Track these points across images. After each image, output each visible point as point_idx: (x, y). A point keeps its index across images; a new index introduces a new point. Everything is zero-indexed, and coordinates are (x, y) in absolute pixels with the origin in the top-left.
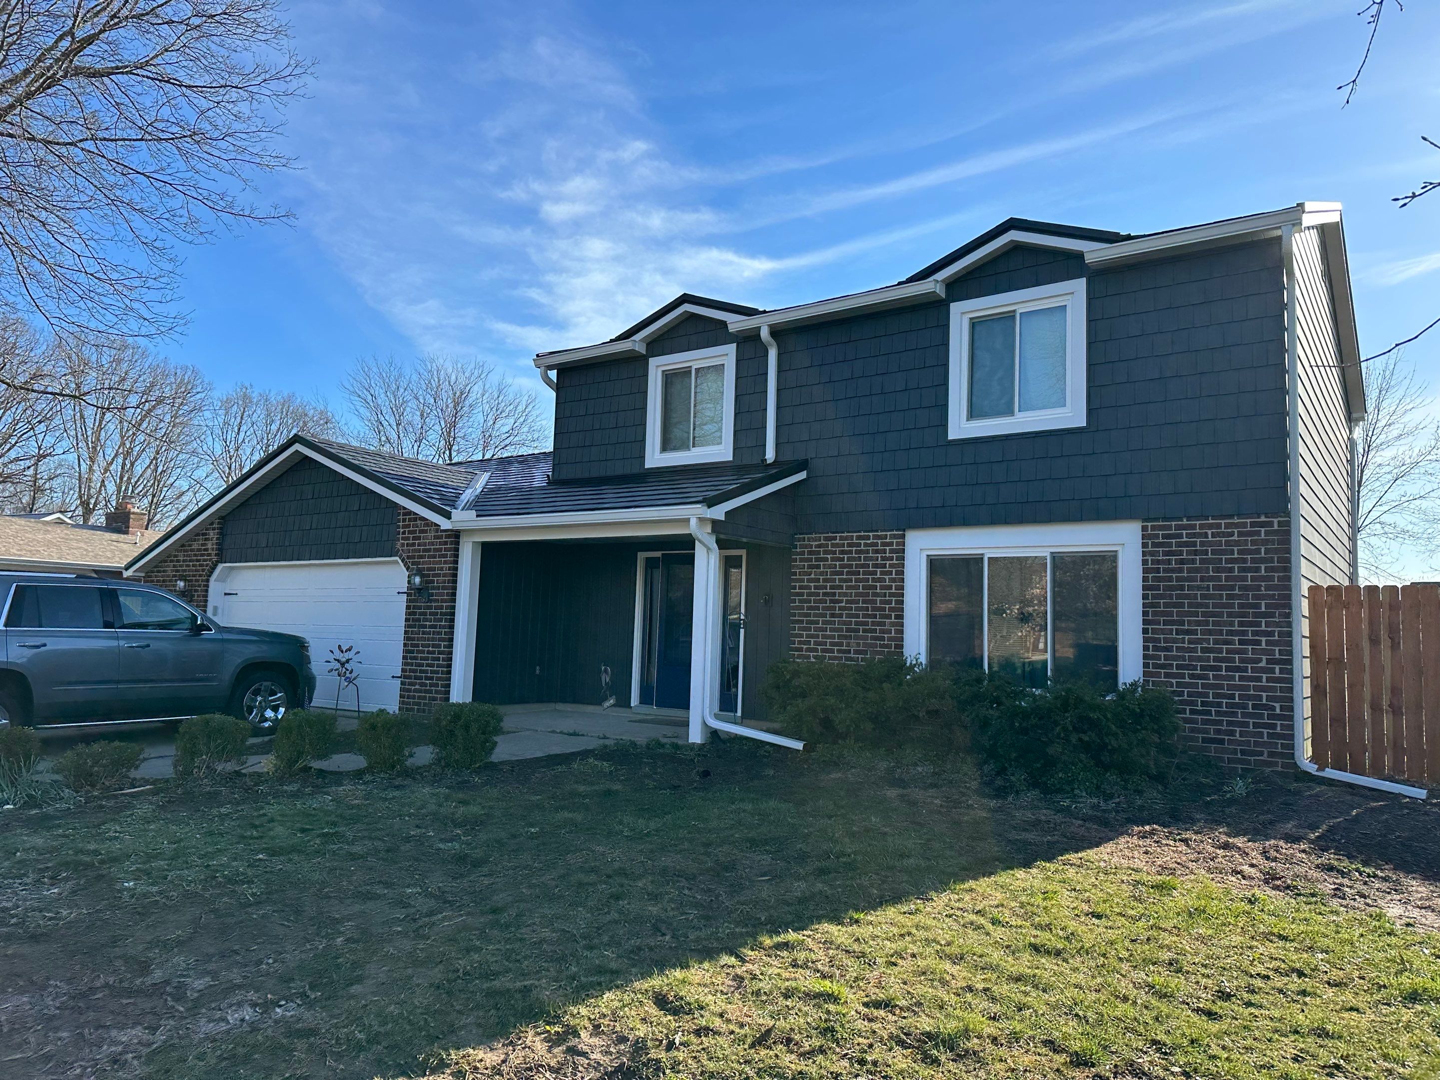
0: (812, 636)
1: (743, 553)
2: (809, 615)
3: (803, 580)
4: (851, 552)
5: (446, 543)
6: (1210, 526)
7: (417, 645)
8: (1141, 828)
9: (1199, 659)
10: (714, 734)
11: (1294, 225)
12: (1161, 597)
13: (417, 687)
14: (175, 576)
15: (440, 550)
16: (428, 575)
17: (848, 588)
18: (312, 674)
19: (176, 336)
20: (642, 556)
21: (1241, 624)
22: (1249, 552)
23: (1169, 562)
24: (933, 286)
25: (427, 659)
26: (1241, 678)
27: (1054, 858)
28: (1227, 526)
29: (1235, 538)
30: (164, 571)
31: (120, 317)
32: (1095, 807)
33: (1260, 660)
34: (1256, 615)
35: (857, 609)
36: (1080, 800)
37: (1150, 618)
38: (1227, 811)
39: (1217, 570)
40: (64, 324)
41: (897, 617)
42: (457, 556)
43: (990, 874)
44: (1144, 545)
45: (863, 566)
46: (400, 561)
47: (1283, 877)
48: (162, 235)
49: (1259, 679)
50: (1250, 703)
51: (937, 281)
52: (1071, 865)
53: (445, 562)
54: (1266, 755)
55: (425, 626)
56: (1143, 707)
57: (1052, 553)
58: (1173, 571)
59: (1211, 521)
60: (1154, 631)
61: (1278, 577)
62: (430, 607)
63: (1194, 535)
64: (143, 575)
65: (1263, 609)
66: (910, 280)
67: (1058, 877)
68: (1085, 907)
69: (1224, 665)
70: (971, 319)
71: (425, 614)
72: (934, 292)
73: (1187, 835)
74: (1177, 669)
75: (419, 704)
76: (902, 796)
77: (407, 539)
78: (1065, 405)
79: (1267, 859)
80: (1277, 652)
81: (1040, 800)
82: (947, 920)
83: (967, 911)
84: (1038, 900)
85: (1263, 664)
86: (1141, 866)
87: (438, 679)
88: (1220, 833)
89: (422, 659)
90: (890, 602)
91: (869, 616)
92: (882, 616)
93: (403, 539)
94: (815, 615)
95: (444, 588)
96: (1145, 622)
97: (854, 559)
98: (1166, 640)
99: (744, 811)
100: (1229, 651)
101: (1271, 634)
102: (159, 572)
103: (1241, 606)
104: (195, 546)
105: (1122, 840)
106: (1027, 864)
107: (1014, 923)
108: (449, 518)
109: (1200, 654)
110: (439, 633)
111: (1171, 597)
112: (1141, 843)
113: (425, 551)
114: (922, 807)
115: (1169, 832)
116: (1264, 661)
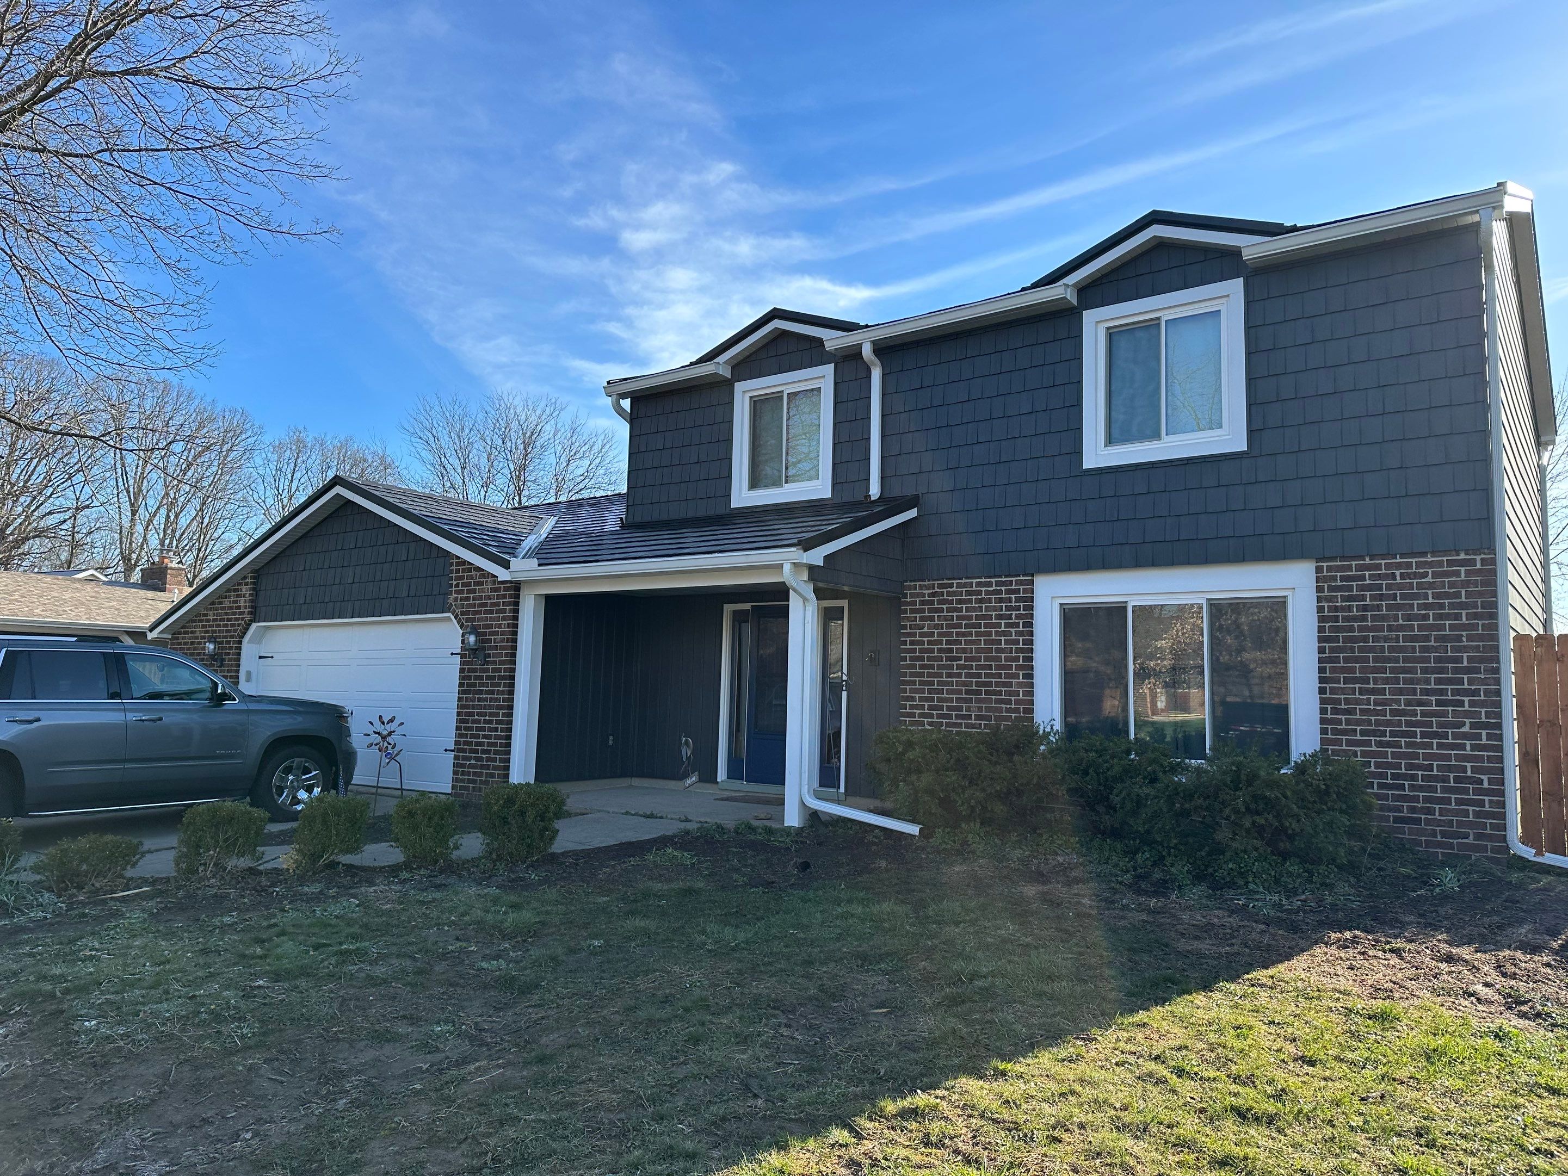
0: (927, 699)
1: (844, 603)
2: (922, 675)
3: (914, 635)
4: (970, 601)
5: (504, 597)
6: (1399, 566)
7: (472, 714)
8: (1338, 935)
9: (1388, 723)
10: (814, 816)
11: (1494, 208)
12: (1341, 650)
13: (473, 762)
14: (204, 638)
15: (498, 604)
16: (484, 634)
17: (967, 642)
18: (352, 747)
19: (205, 369)
20: (728, 608)
21: (1439, 681)
22: (1447, 595)
23: (1349, 608)
24: (1062, 291)
25: (483, 729)
26: (1440, 746)
27: (1239, 977)
28: (1419, 565)
29: (1429, 579)
30: (192, 632)
31: (142, 348)
32: (1277, 906)
33: (1464, 724)
34: (1456, 670)
35: (978, 667)
36: (1258, 897)
37: (1328, 675)
38: (1442, 911)
39: (1409, 618)
40: (81, 357)
41: (1025, 676)
42: (517, 611)
43: (1162, 1001)
44: (1319, 589)
45: (984, 617)
46: (452, 617)
47: (1530, 1000)
48: (186, 255)
49: (1463, 747)
50: (1452, 775)
51: (1067, 286)
52: (1261, 986)
53: (504, 619)
54: (1471, 837)
55: (481, 692)
56: (1328, 783)
57: (1208, 600)
58: (1355, 619)
59: (1399, 560)
60: (1333, 691)
61: (1483, 625)
62: (487, 670)
63: (1380, 577)
64: (170, 636)
65: (1465, 664)
66: (1035, 285)
67: (1247, 1004)
68: (1291, 1048)
69: (1418, 730)
70: (1108, 328)
71: (481, 678)
72: (1065, 298)
73: (1399, 944)
74: (1361, 735)
75: (474, 782)
76: (1044, 894)
77: (461, 592)
78: (1221, 427)
79: (1504, 975)
80: (1483, 714)
81: (1208, 897)
82: (1118, 1070)
83: (1141, 1056)
84: (1229, 1038)
85: (1466, 729)
86: (1349, 988)
87: (496, 752)
88: (1439, 941)
89: (478, 729)
90: (1017, 659)
91: (992, 676)
92: (1007, 676)
93: (456, 592)
94: (929, 675)
95: (502, 648)
96: (1321, 680)
97: (974, 609)
98: (1347, 701)
99: (852, 915)
100: (1424, 714)
101: (1476, 693)
102: (186, 633)
103: (1438, 660)
104: (226, 603)
105: (1318, 950)
106: (1207, 986)
107: (1205, 1074)
108: (508, 568)
109: (1388, 717)
110: (497, 700)
111: (1352, 650)
112: (1342, 955)
113: (481, 605)
114: (1067, 908)
115: (1374, 940)
116: (1468, 725)
